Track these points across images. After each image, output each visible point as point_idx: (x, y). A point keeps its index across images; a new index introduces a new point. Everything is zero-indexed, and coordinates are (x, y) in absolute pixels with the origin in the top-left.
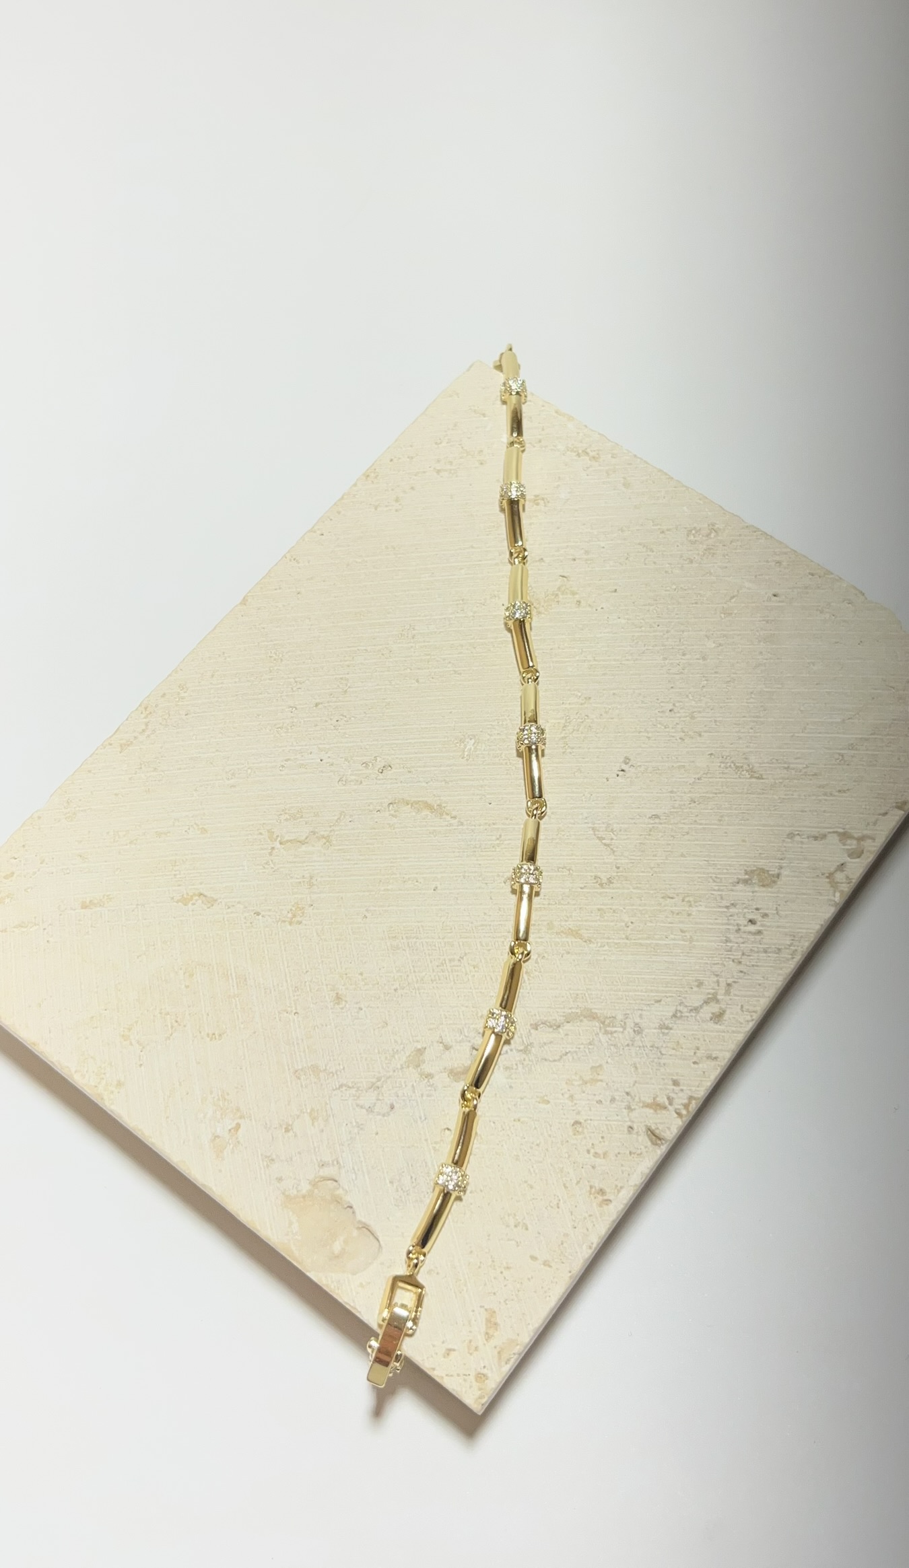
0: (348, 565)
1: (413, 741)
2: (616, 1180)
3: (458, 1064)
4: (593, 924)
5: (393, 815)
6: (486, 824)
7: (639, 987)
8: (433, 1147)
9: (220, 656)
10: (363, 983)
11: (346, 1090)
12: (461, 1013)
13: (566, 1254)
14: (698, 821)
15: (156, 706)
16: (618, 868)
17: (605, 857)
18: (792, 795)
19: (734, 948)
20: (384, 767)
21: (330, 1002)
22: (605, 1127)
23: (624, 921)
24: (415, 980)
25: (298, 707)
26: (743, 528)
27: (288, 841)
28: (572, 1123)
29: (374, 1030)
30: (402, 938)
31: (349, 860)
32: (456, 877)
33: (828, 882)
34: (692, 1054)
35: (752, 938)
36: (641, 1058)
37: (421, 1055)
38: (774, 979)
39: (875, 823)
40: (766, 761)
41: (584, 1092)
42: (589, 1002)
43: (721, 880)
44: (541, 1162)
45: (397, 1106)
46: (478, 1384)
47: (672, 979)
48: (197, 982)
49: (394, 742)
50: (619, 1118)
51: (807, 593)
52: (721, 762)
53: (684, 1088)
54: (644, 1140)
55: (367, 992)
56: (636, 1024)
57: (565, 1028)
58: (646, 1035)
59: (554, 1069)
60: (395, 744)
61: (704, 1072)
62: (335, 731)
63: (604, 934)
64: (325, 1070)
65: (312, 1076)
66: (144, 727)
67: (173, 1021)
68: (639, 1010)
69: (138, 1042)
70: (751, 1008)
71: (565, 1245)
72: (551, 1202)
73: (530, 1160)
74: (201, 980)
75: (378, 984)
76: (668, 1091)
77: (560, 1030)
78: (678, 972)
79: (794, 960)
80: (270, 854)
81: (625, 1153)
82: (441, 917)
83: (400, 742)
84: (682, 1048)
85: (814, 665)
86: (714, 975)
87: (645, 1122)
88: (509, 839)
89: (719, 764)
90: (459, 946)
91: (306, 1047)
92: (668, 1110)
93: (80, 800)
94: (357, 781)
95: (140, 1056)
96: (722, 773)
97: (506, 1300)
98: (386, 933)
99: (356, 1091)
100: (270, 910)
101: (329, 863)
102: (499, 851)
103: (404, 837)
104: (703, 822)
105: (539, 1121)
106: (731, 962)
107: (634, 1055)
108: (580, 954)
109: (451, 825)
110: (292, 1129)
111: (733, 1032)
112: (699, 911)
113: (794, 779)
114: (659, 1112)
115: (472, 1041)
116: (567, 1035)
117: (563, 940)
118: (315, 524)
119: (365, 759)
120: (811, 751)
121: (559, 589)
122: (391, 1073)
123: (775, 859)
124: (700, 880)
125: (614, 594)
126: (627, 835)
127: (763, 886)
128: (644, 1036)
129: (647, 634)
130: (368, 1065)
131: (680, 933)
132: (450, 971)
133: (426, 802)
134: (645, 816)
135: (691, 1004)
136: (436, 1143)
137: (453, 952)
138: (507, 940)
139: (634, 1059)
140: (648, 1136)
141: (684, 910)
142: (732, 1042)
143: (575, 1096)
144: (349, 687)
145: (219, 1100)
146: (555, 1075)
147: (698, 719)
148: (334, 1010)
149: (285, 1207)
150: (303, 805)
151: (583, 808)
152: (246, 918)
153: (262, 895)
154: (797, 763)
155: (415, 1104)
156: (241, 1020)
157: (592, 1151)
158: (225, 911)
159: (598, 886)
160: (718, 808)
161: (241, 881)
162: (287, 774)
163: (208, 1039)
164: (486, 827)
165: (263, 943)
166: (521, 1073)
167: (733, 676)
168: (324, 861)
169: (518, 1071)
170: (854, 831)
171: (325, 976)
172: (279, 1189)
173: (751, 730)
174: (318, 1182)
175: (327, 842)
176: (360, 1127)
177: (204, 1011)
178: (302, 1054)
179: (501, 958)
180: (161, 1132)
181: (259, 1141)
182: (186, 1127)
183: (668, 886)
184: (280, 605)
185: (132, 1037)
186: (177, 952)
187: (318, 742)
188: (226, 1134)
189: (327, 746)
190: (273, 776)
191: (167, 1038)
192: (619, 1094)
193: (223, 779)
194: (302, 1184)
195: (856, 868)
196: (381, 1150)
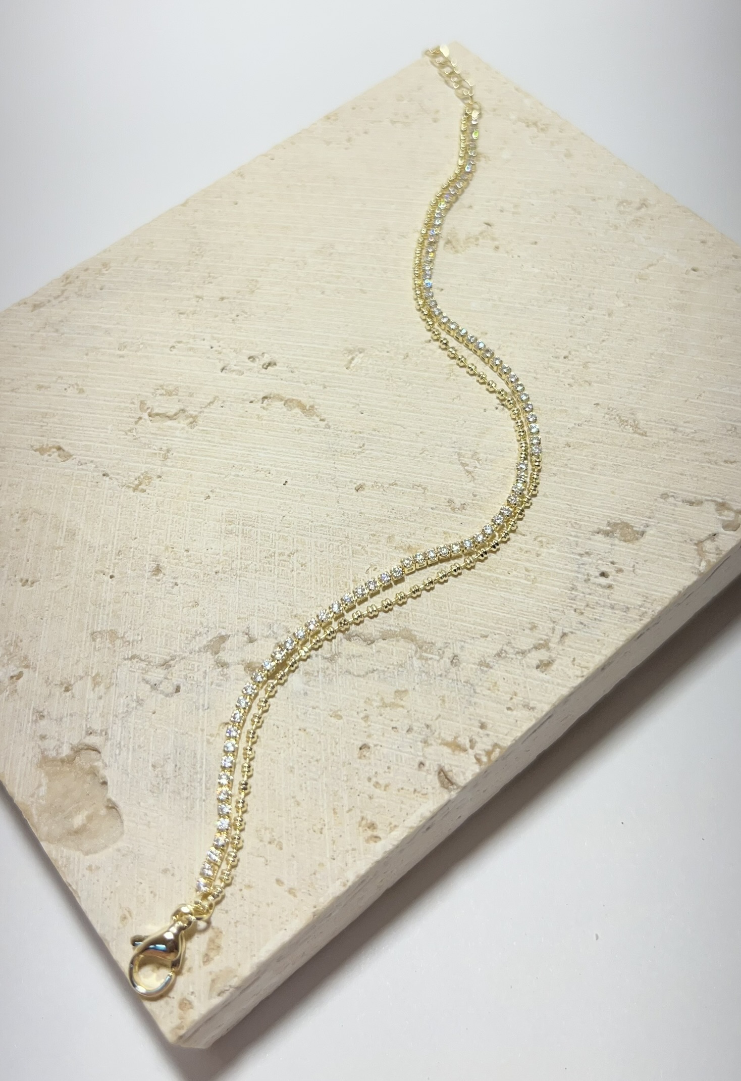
1: (304, 345)
2: (392, 817)
3: (258, 659)
5: (264, 408)
6: (353, 431)
7: (468, 619)
8: (207, 739)
9: (148, 244)
10: (187, 560)
11: (137, 662)
12: (276, 609)
13: (317, 886)
14: (569, 465)
15: (77, 277)
16: (475, 496)
17: (464, 483)
18: (674, 456)
19: (578, 597)
20: (269, 364)
21: (149, 572)
22: (394, 756)
24: (239, 567)
25: (205, 298)
26: (674, 207)
27: (157, 414)
28: (359, 746)
29: (183, 608)
30: (239, 524)
31: (209, 441)
32: (309, 475)
33: (695, 549)
34: (508, 699)
35: (600, 590)
36: (451, 692)
37: (224, 642)
38: (616, 638)
40: (653, 420)
41: (381, 715)
42: (411, 623)
43: (580, 527)
44: (315, 780)
45: (182, 688)
46: (180, 1011)
47: (505, 616)
48: (29, 528)
49: (285, 342)
51: (728, 272)
53: (491, 733)
54: (432, 779)
55: (188, 569)
56: (455, 656)
57: (379, 644)
58: (462, 669)
59: (356, 684)
60: (285, 344)
61: (517, 721)
62: (232, 324)
64: (122, 638)
65: (108, 641)
66: (59, 293)
68: (462, 641)
70: (584, 664)
71: (318, 876)
72: (315, 825)
73: (305, 775)
74: (32, 526)
75: (201, 563)
76: (472, 733)
77: (373, 645)
78: (512, 610)
79: (642, 622)
80: (136, 423)
81: (408, 790)
82: (283, 510)
83: (290, 343)
84: (499, 690)
85: (721, 338)
86: (551, 620)
87: (440, 760)
88: (372, 450)
89: (603, 415)
90: (293, 542)
91: (111, 610)
92: (468, 754)
94: (240, 371)
96: (605, 424)
97: (237, 922)
98: (224, 516)
99: (147, 665)
100: (118, 474)
101: (188, 441)
102: (359, 459)
103: (269, 430)
104: (573, 466)
105: (325, 735)
106: (573, 612)
107: (444, 687)
109: (318, 426)
110: (71, 689)
111: (558, 684)
112: (550, 554)
113: (679, 441)
114: (457, 752)
115: (279, 638)
116: (379, 651)
118: (269, 150)
119: (253, 353)
120: (703, 418)
121: (481, 233)
122: (186, 655)
123: (643, 516)
124: (557, 522)
125: (535, 246)
126: (491, 466)
127: (625, 541)
128: (460, 669)
130: (166, 641)
131: (524, 572)
132: (276, 564)
133: (300, 402)
135: (519, 647)
136: (211, 735)
137: (285, 547)
138: (343, 545)
139: (444, 692)
140: (439, 777)
141: (534, 550)
142: (556, 695)
143: (371, 717)
144: (258, 289)
145: (11, 644)
146: (355, 691)
147: (591, 370)
148: (150, 581)
149: (41, 767)
150: (182, 384)
151: (454, 432)
152: (93, 477)
153: (116, 459)
154: (685, 427)
155: (202, 691)
156: (57, 572)
157: (374, 780)
158: (76, 467)
159: (450, 510)
160: (593, 457)
161: (101, 443)
162: (176, 355)
163: (20, 584)
164: (352, 434)
165: (102, 503)
166: (320, 682)
167: (635, 335)
168: (185, 438)
169: (317, 679)
170: (734, 503)
171: (152, 545)
172: (39, 747)
173: (643, 389)
174: (82, 749)
175: (193, 422)
176: (140, 702)
177: (25, 557)
178: (105, 616)
179: (331, 561)
181: (36, 694)
183: (522, 523)
184: (216, 210)
186: (20, 496)
187: (215, 331)
188: (7, 680)
189: (221, 336)
190: (162, 354)
192: (418, 724)
193: (114, 349)
194: (64, 748)
195: (728, 541)
196: (153, 731)
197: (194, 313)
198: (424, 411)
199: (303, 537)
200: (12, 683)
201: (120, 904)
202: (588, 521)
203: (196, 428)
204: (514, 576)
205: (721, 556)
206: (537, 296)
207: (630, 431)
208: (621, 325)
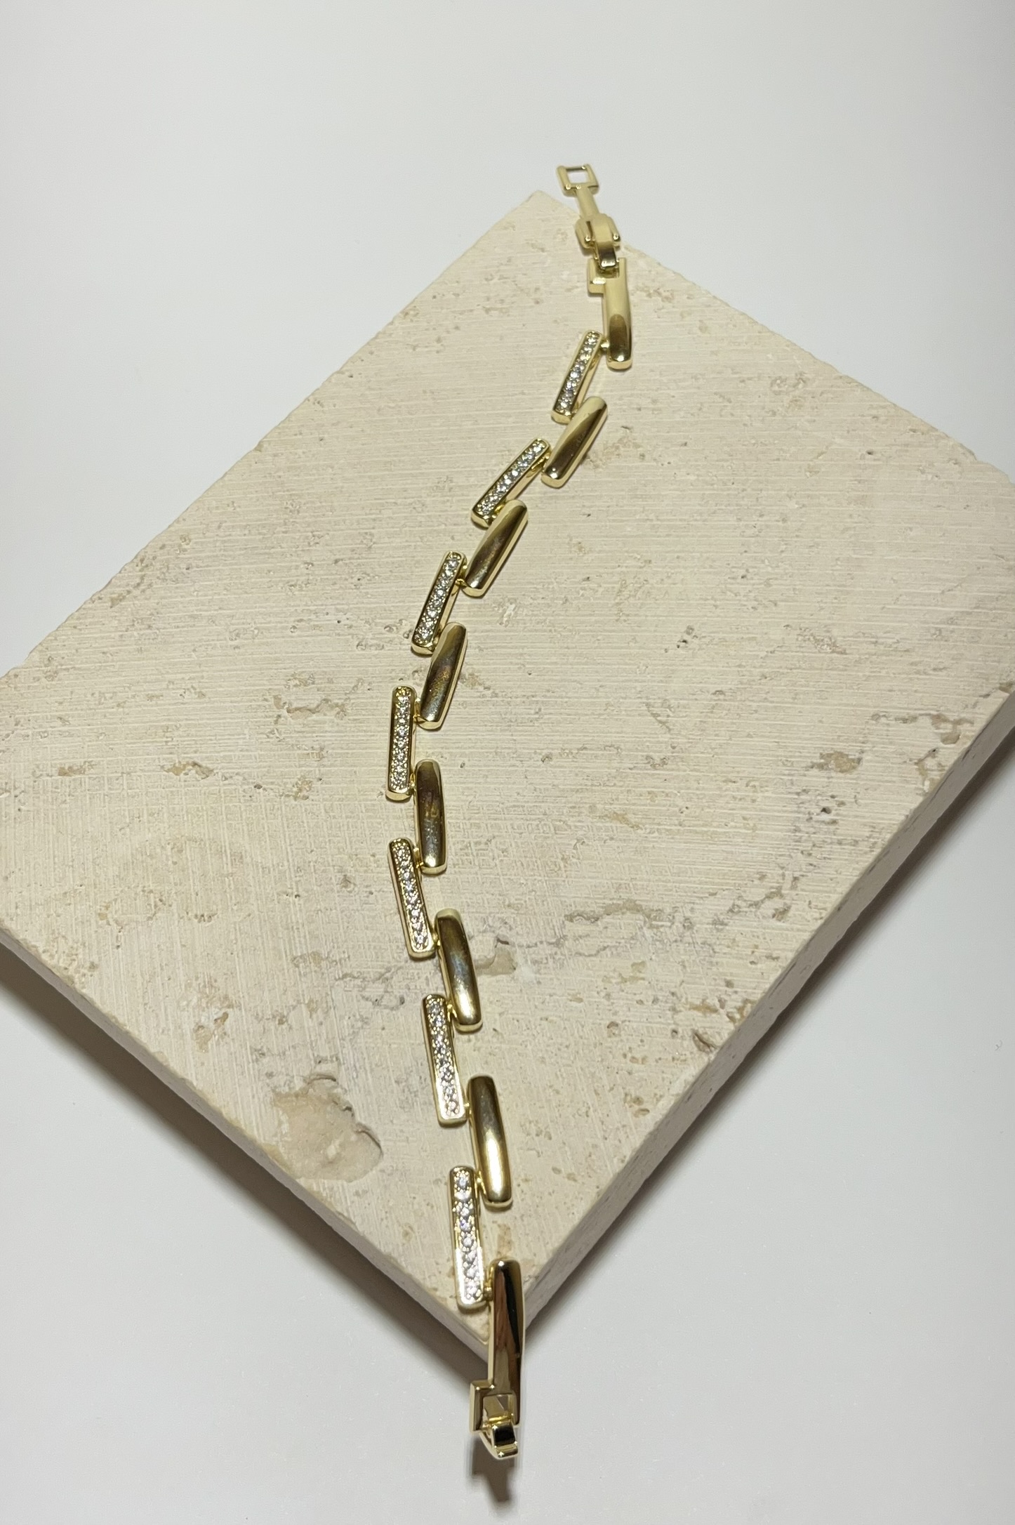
0: (379, 410)
2: (656, 1088)
4: (642, 808)
6: (525, 696)
7: (692, 879)
9: (228, 505)
11: (351, 980)
12: (486, 902)
13: (595, 1168)
15: (154, 558)
16: (674, 748)
17: (659, 736)
18: (880, 672)
19: (803, 838)
20: (410, 631)
21: (338, 884)
22: (645, 1029)
23: (677, 806)
25: (315, 563)
26: (835, 379)
27: (297, 709)
28: (608, 1025)
29: (385, 916)
31: (365, 731)
32: (487, 752)
33: (919, 769)
34: (750, 953)
35: (824, 827)
36: (690, 956)
38: (850, 874)
39: (975, 706)
40: (851, 634)
41: (623, 991)
42: (634, 893)
43: (792, 765)
44: (570, 1066)
45: (407, 999)
47: (731, 870)
48: (187, 859)
50: (662, 1020)
51: (907, 451)
52: (798, 635)
53: (738, 990)
54: (689, 1044)
55: (380, 875)
56: (687, 919)
57: (604, 920)
58: (697, 931)
59: (590, 965)
61: (762, 974)
62: (355, 591)
63: (654, 819)
64: (328, 958)
65: (313, 964)
66: (138, 580)
67: (157, 900)
68: (690, 903)
69: (116, 922)
70: (821, 905)
71: (593, 1157)
72: (579, 1109)
73: (558, 1063)
74: (191, 856)
76: (720, 993)
77: (599, 922)
78: (738, 863)
79: (874, 853)
80: (276, 722)
81: (667, 1059)
84: (738, 946)
86: (780, 867)
87: (693, 1025)
88: (551, 714)
89: (796, 637)
90: (488, 828)
91: (307, 933)
92: (719, 1014)
93: (63, 658)
94: (379, 645)
95: (117, 937)
96: (800, 647)
97: (523, 1216)
99: (362, 982)
100: (272, 783)
101: (342, 734)
102: (539, 726)
104: (771, 699)
105: (569, 1020)
106: (800, 854)
107: (682, 952)
108: (624, 840)
109: (484, 696)
110: (287, 1021)
111: (798, 930)
112: (765, 797)
113: (882, 655)
114: (708, 1015)
115: (497, 932)
116: (606, 928)
117: (608, 825)
118: (344, 365)
119: (389, 622)
120: (904, 624)
121: (620, 440)
122: (403, 963)
123: (857, 742)
124: (767, 763)
125: (686, 448)
126: (687, 712)
127: (842, 772)
128: (695, 931)
129: (720, 492)
130: (376, 953)
132: (475, 854)
134: (708, 692)
135: (752, 899)
137: (480, 834)
138: (543, 823)
139: (683, 957)
140: (695, 1041)
141: (748, 796)
142: (797, 942)
143: (613, 995)
144: (374, 543)
146: (591, 972)
147: (774, 587)
148: (341, 894)
149: (275, 1105)
150: (316, 670)
151: (636, 681)
152: (245, 791)
153: (265, 767)
154: (887, 638)
156: (234, 902)
157: (630, 1055)
158: (221, 783)
159: (650, 767)
160: (793, 685)
161: (241, 751)
162: (299, 636)
163: (196, 921)
164: (524, 699)
165: (263, 819)
166: (551, 968)
167: (816, 540)
168: (337, 732)
169: (547, 966)
170: (951, 714)
171: (332, 856)
172: (269, 1086)
173: (835, 601)
174: (314, 1079)
175: (341, 711)
176: (365, 1021)
177: (192, 890)
178: (302, 940)
179: (534, 842)
180: (137, 1020)
181: (249, 1033)
182: (167, 1015)
183: (731, 769)
184: (300, 451)
185: (109, 916)
186: (166, 825)
187: (336, 602)
188: (212, 1026)
189: (346, 607)
190: (283, 637)
191: (150, 918)
192: (663, 994)
193: (225, 639)
194: (296, 1081)
195: (950, 754)
196: (387, 1047)
197: (308, 583)
198: (599, 661)
199: (497, 822)
200: (219, 1026)
201: (398, 1221)
202: (800, 757)
203: (347, 717)
204: (732, 827)
205: (944, 772)
206: (700, 508)
207: (829, 650)
208: (799, 530)
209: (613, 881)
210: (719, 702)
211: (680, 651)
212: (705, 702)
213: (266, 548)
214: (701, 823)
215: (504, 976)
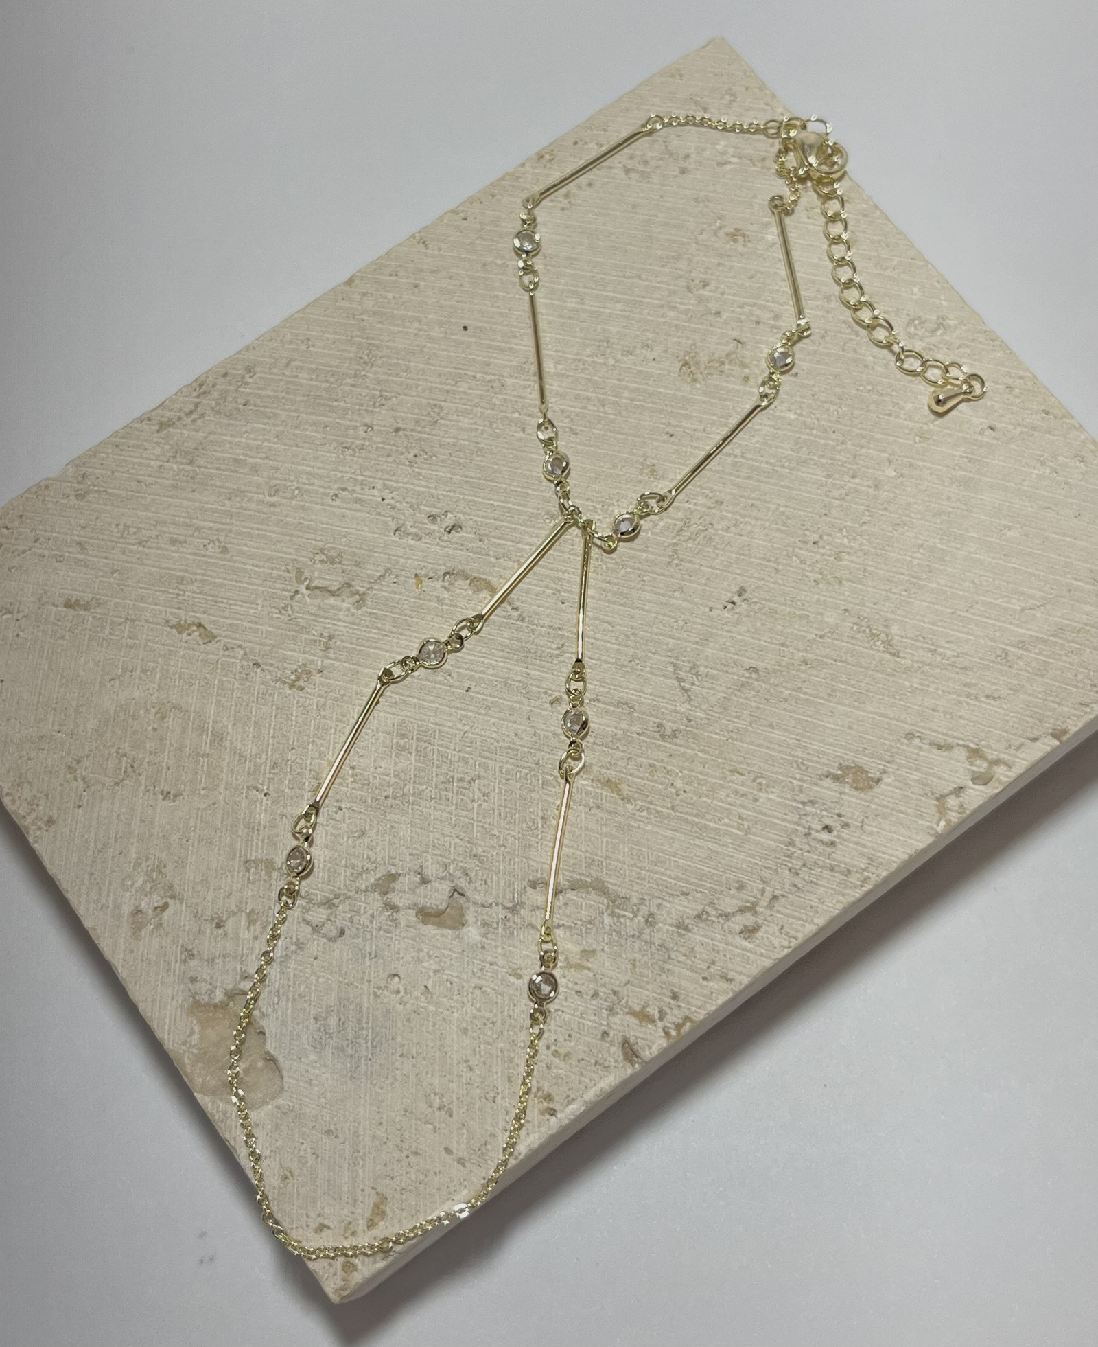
1: (496, 503)
2: (570, 1090)
4: (639, 780)
5: (445, 588)
6: (551, 627)
7: (668, 872)
8: (375, 992)
9: (303, 342)
10: (352, 779)
13: (487, 1157)
14: (803, 689)
15: (214, 386)
16: (689, 721)
17: (678, 704)
18: (928, 686)
19: (796, 855)
20: (453, 526)
22: (576, 1024)
23: (676, 787)
24: (412, 792)
25: (375, 428)
26: (979, 332)
27: (317, 588)
29: (348, 838)
30: (412, 739)
31: (379, 629)
32: (496, 681)
33: (936, 805)
34: (706, 968)
35: (821, 847)
36: (645, 958)
37: (393, 881)
38: (832, 905)
39: (1018, 748)
40: (910, 635)
41: (565, 977)
42: (604, 873)
43: (807, 771)
45: (347, 932)
46: (343, 1273)
47: (711, 872)
48: (168, 728)
49: (472, 498)
51: (1033, 435)
52: (854, 623)
53: (684, 1006)
54: (616, 1050)
55: (355, 790)
56: (651, 914)
57: (568, 895)
58: (659, 932)
60: (474, 502)
61: (714, 995)
62: (409, 468)
63: (647, 796)
64: (279, 869)
65: (264, 871)
66: (192, 407)
67: (127, 764)
68: (660, 899)
69: (84, 779)
70: (793, 933)
71: (489, 1147)
72: (487, 1093)
73: (482, 1037)
75: (369, 785)
76: (664, 1003)
78: (720, 865)
79: (864, 889)
80: (292, 598)
81: (591, 1063)
82: (464, 724)
83: (480, 500)
84: (697, 959)
86: (762, 880)
87: (626, 1029)
89: (852, 625)
90: (475, 765)
91: (266, 836)
92: (656, 1025)
94: (417, 535)
95: (81, 794)
96: (852, 637)
98: (395, 726)
99: (309, 901)
100: (272, 665)
101: (355, 627)
102: (554, 664)
104: (809, 691)
105: (505, 995)
106: (787, 872)
108: (611, 812)
109: (509, 617)
110: (224, 926)
111: (762, 955)
112: (769, 799)
113: (937, 667)
114: (644, 1024)
115: (456, 881)
116: (567, 905)
117: (599, 791)
119: (434, 511)
120: (971, 637)
121: (729, 355)
122: (351, 894)
123: (882, 760)
124: (781, 761)
125: (794, 379)
126: (712, 683)
127: (857, 789)
128: (656, 931)
130: (329, 876)
131: (737, 820)
132: (455, 790)
134: (742, 666)
135: (722, 907)
136: (379, 988)
137: (466, 770)
138: (532, 772)
139: (636, 955)
140: (623, 1049)
141: (751, 794)
142: (757, 967)
144: (441, 418)
145: (153, 870)
147: (845, 562)
149: (192, 1012)
150: (346, 548)
151: (670, 637)
152: (242, 666)
153: (269, 645)
154: (948, 649)
155: (369, 937)
156: (203, 785)
157: (553, 1048)
158: (221, 653)
159: (659, 737)
160: (832, 680)
161: (250, 622)
162: (339, 507)
163: (161, 797)
164: (548, 630)
165: (253, 702)
166: (501, 935)
167: (904, 518)
168: (351, 623)
169: (497, 930)
170: (990, 751)
171: (312, 758)
172: (190, 990)
173: (904, 593)
174: (237, 994)
175: (361, 601)
177: (165, 762)
178: (260, 843)
179: (518, 792)
180: (79, 889)
181: (184, 930)
182: (109, 891)
183: (741, 759)
184: (390, 295)
185: (78, 772)
186: (156, 686)
187: (387, 477)
188: (150, 911)
189: (395, 485)
190: (322, 504)
191: (117, 784)
192: (605, 990)
193: (263, 494)
194: (218, 993)
195: (977, 797)
196: (313, 978)
197: (362, 448)
198: (638, 606)
199: (486, 760)
200: (157, 915)
201: (281, 1164)
202: (817, 762)
203: (364, 609)
205: (964, 816)
206: (790, 452)
207: (882, 649)
208: (889, 502)
209: (588, 855)
210: (751, 681)
211: (727, 614)
212: (736, 678)
213: (329, 399)
214: (695, 812)
215: (450, 931)
